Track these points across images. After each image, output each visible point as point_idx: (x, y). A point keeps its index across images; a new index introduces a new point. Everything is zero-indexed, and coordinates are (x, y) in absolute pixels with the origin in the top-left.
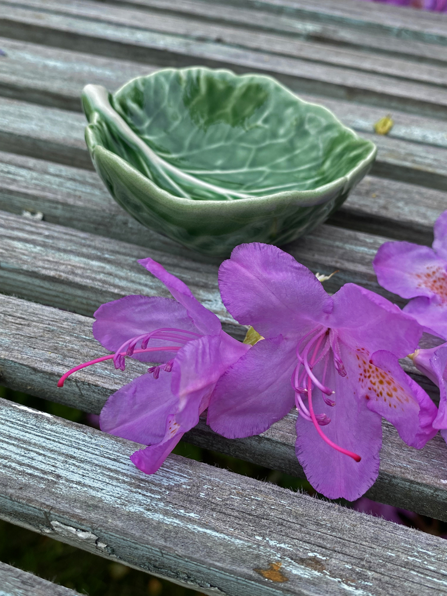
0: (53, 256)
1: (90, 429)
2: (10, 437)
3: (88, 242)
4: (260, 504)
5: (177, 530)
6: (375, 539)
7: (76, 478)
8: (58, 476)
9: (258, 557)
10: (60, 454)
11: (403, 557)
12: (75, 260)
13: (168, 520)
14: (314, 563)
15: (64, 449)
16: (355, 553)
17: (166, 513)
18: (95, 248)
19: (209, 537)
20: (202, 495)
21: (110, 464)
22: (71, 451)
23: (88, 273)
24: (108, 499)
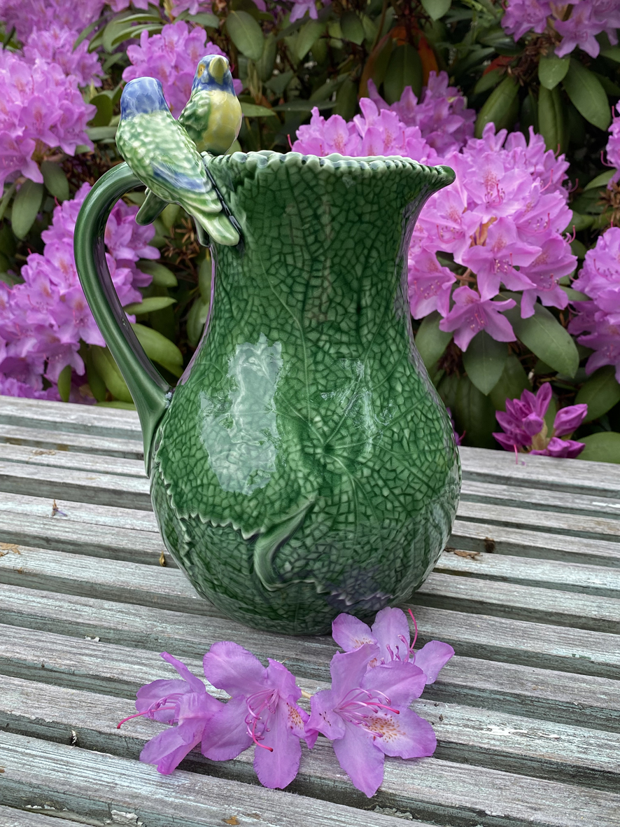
0: (108, 664)
1: (133, 761)
2: (88, 767)
3: (132, 654)
4: (229, 791)
5: (181, 805)
6: (291, 804)
7: (126, 784)
8: (116, 784)
9: (225, 814)
10: (117, 773)
11: (305, 811)
12: (123, 666)
13: (177, 801)
14: (256, 816)
15: (119, 771)
16: (279, 810)
17: (176, 797)
18: (136, 657)
19: (199, 807)
20: (197, 788)
21: (146, 776)
22: (123, 772)
23: (132, 673)
24: (144, 793)
